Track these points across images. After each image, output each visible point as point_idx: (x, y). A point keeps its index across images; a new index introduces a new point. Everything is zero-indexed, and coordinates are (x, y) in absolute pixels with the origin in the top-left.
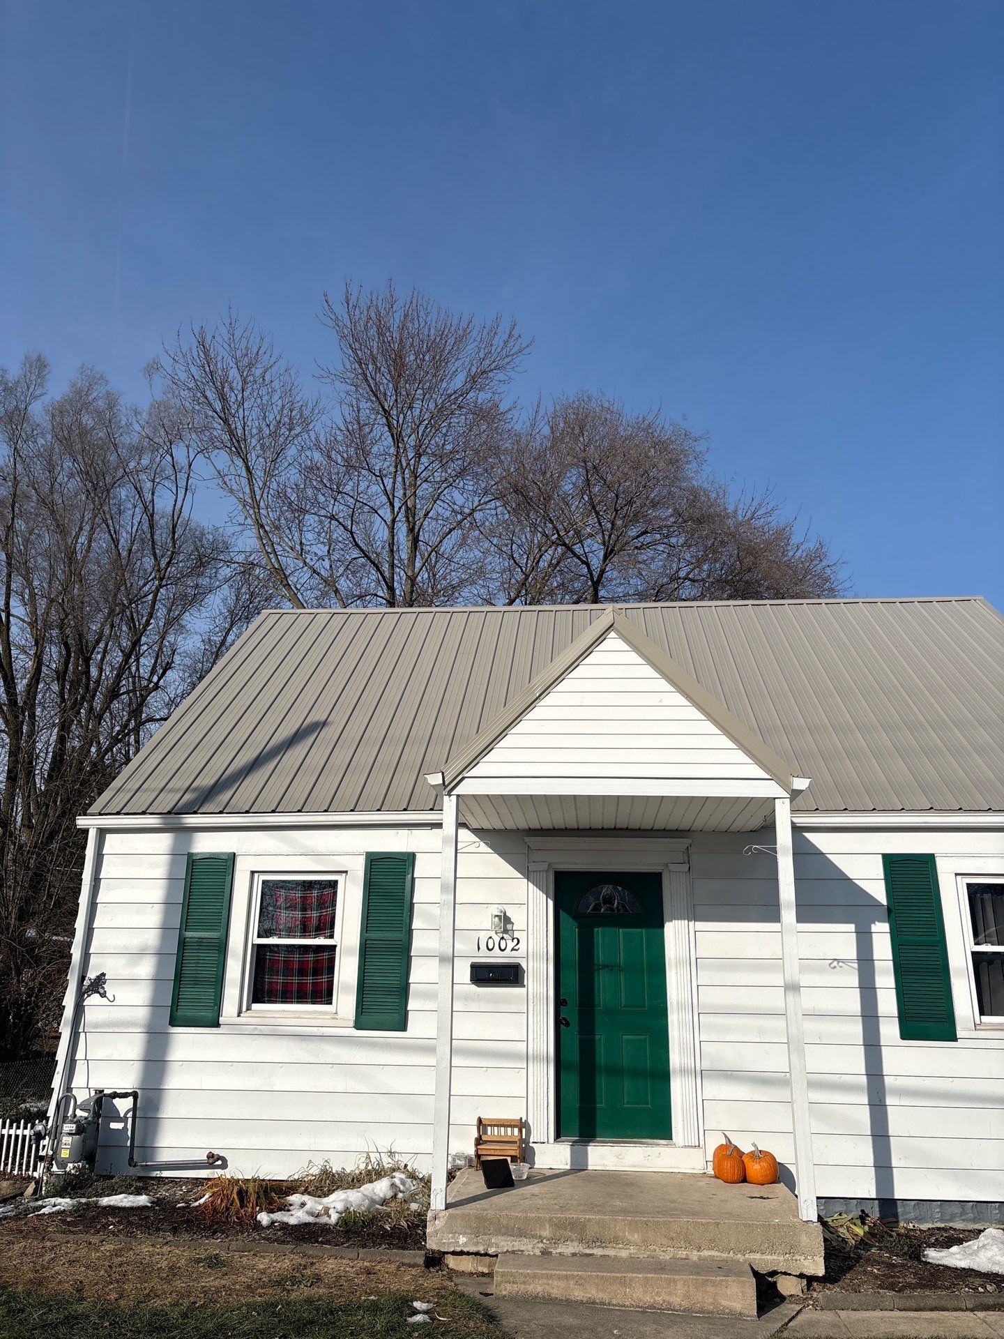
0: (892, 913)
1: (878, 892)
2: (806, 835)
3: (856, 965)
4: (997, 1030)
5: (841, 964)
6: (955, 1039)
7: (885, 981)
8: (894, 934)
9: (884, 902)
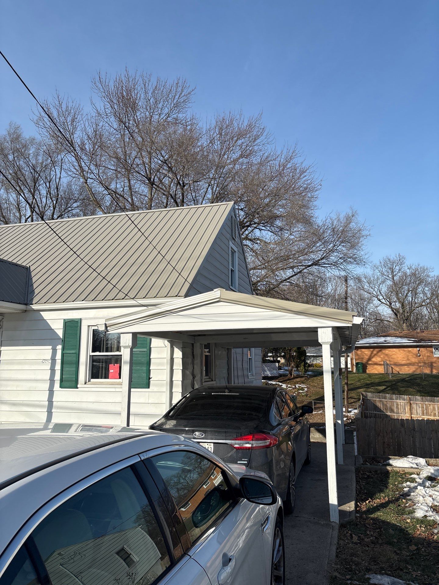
0: (64, 342)
1: (60, 333)
2: (41, 313)
3: (50, 362)
4: (93, 384)
5: (46, 361)
6: (77, 388)
7: (58, 367)
8: (63, 349)
9: (62, 337)
